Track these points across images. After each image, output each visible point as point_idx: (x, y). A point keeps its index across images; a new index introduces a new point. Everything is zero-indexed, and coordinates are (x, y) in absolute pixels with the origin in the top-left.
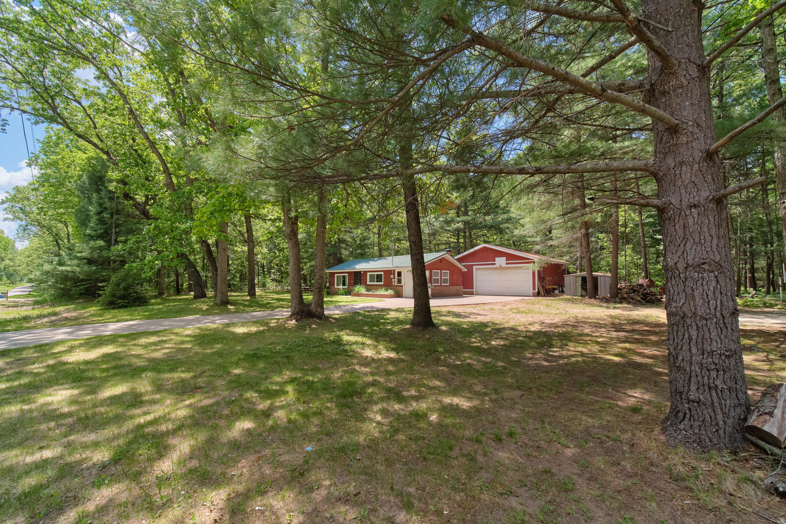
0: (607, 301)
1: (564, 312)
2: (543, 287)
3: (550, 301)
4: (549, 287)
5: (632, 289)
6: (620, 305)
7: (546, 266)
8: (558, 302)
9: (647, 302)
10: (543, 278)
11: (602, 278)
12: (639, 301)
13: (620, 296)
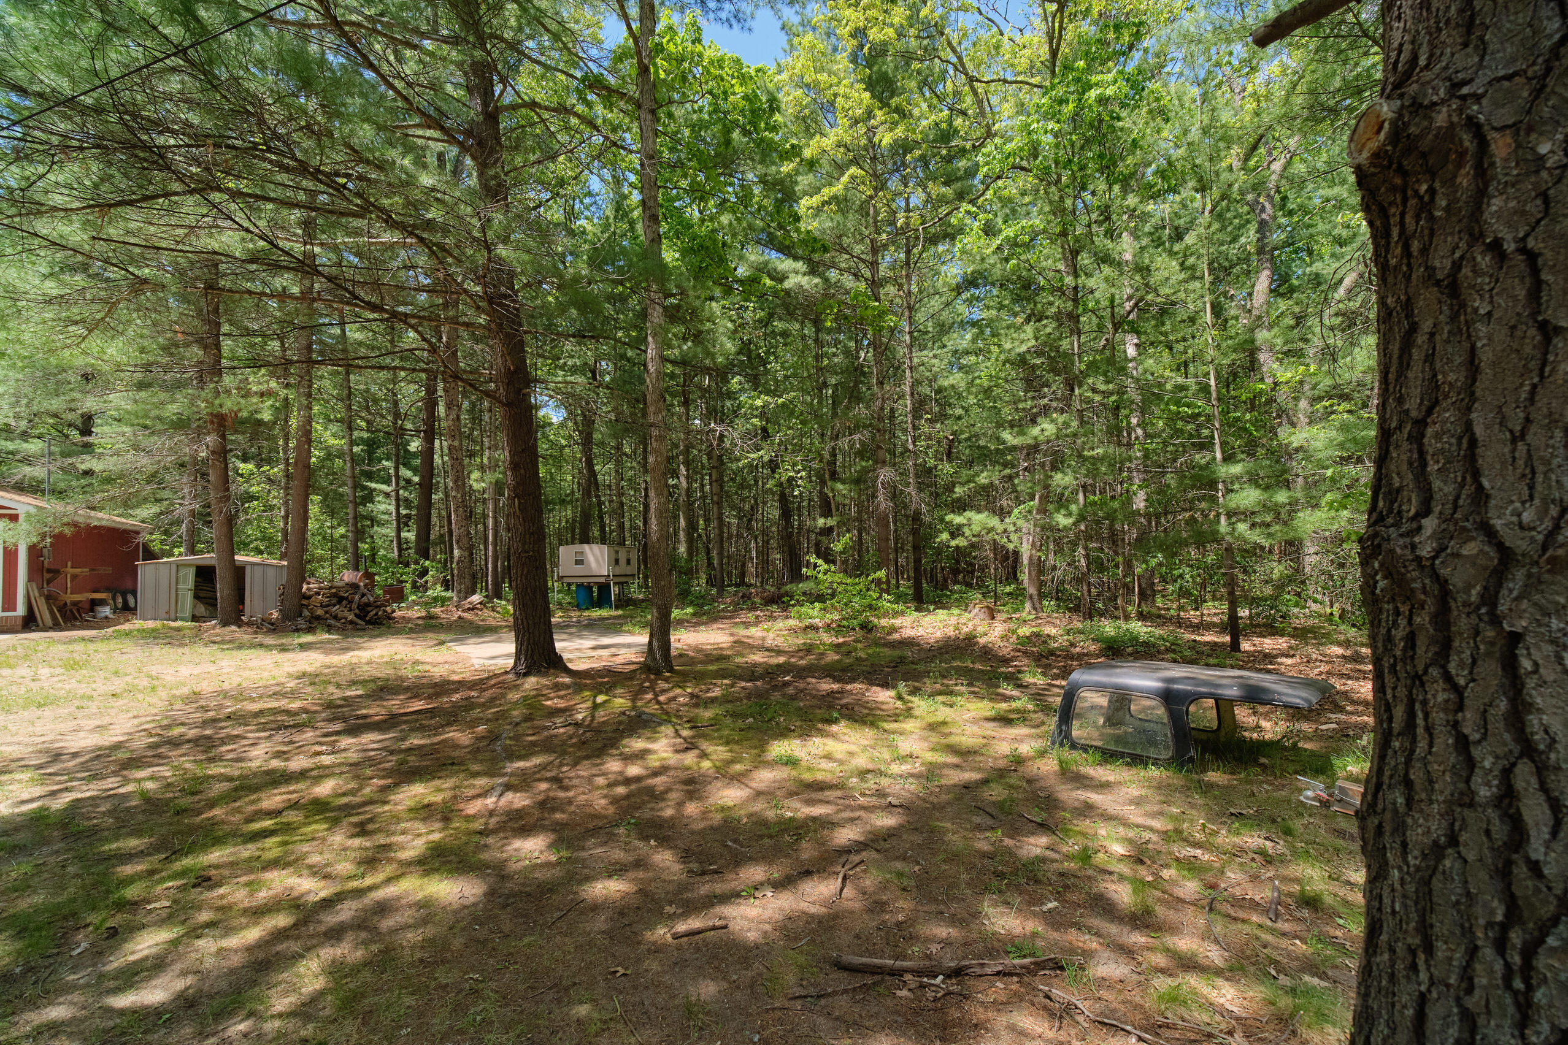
0: (274, 628)
1: (145, 682)
2: (49, 598)
3: (79, 647)
4: (77, 597)
5: (334, 595)
6: (308, 638)
7: (68, 531)
8: (113, 644)
9: (369, 622)
10: (55, 572)
11: (258, 571)
12: (351, 622)
13: (306, 613)
